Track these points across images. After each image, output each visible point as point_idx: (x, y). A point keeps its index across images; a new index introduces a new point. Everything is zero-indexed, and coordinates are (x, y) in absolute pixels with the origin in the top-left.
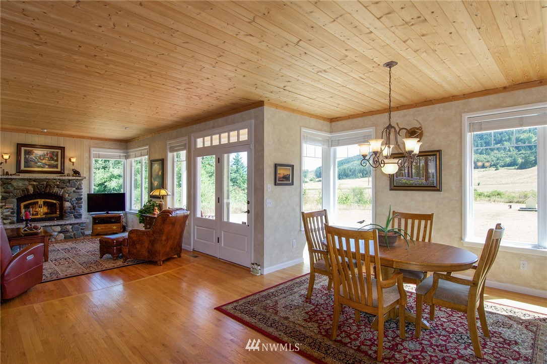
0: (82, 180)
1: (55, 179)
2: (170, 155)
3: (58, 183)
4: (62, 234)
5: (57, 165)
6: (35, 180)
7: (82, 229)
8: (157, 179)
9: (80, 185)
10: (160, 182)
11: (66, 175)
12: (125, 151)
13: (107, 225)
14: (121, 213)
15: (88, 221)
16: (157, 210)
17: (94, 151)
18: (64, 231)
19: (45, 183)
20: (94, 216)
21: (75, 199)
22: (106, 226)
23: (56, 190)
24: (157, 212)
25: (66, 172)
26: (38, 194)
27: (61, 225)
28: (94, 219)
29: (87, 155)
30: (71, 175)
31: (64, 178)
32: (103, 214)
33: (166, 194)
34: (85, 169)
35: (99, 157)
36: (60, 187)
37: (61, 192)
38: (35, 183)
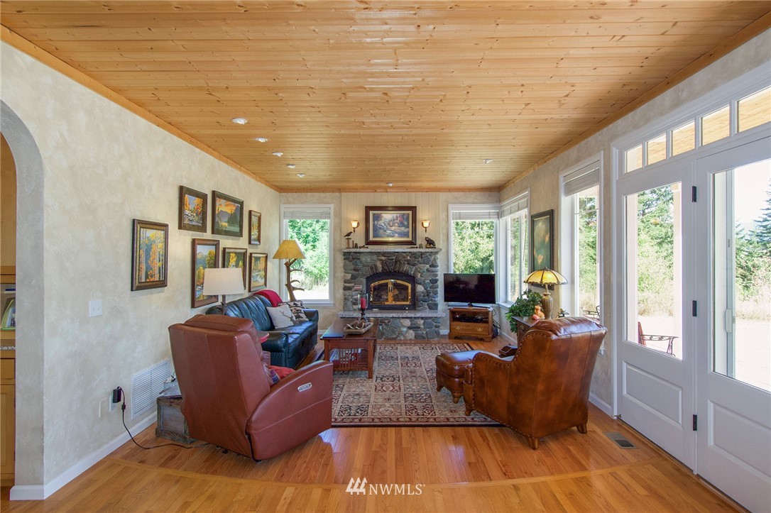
0: (437, 253)
1: (405, 253)
2: (565, 201)
3: (409, 258)
4: (411, 331)
5: (408, 232)
6: (384, 254)
7: (436, 327)
8: (543, 251)
9: (435, 260)
10: (547, 255)
11: (418, 245)
12: (497, 205)
13: (470, 324)
14: (490, 307)
15: (444, 315)
16: (539, 312)
17: (454, 210)
18: (415, 328)
19: (394, 258)
20: (452, 308)
21: (428, 281)
22: (468, 326)
23: (406, 267)
24: (539, 316)
25: (419, 242)
26: (387, 274)
27: (411, 318)
28: (453, 313)
29: (443, 215)
30: (424, 246)
31: (415, 250)
32: (463, 306)
33: (556, 282)
34: (441, 236)
35: (460, 218)
36: (411, 263)
37: (412, 271)
38: (383, 258)
